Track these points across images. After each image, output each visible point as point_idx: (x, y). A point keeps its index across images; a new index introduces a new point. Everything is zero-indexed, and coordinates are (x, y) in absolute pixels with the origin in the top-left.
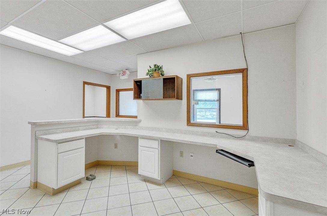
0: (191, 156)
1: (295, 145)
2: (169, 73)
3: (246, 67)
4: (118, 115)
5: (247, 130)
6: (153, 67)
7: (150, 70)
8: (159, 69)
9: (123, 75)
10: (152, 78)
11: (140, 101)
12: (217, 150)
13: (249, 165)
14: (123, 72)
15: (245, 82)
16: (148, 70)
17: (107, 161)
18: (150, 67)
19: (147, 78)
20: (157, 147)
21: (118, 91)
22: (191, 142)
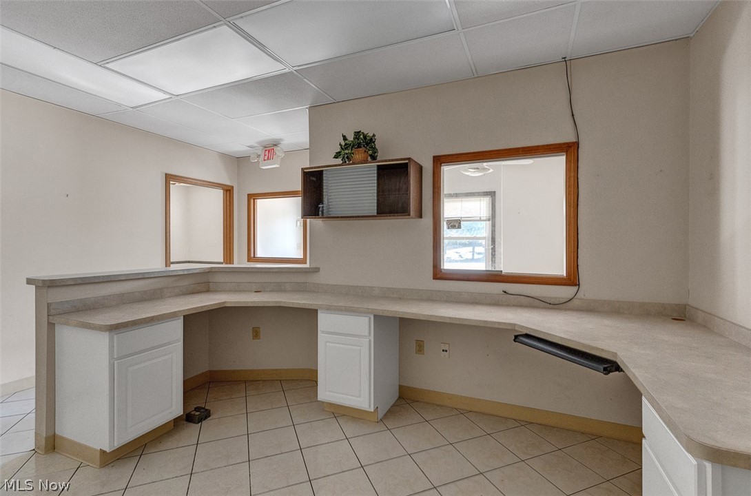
0: (443, 351)
1: (685, 316)
2: (391, 152)
3: (573, 139)
4: (254, 257)
5: (575, 285)
6: (351, 138)
7: (346, 144)
8: (367, 144)
9: (266, 158)
10: (349, 164)
11: (317, 222)
12: (516, 337)
13: (605, 369)
14: (267, 152)
15: (572, 175)
16: (340, 145)
17: (233, 372)
18: (345, 138)
19: (336, 165)
20: (367, 334)
21: (252, 197)
22: (450, 318)
